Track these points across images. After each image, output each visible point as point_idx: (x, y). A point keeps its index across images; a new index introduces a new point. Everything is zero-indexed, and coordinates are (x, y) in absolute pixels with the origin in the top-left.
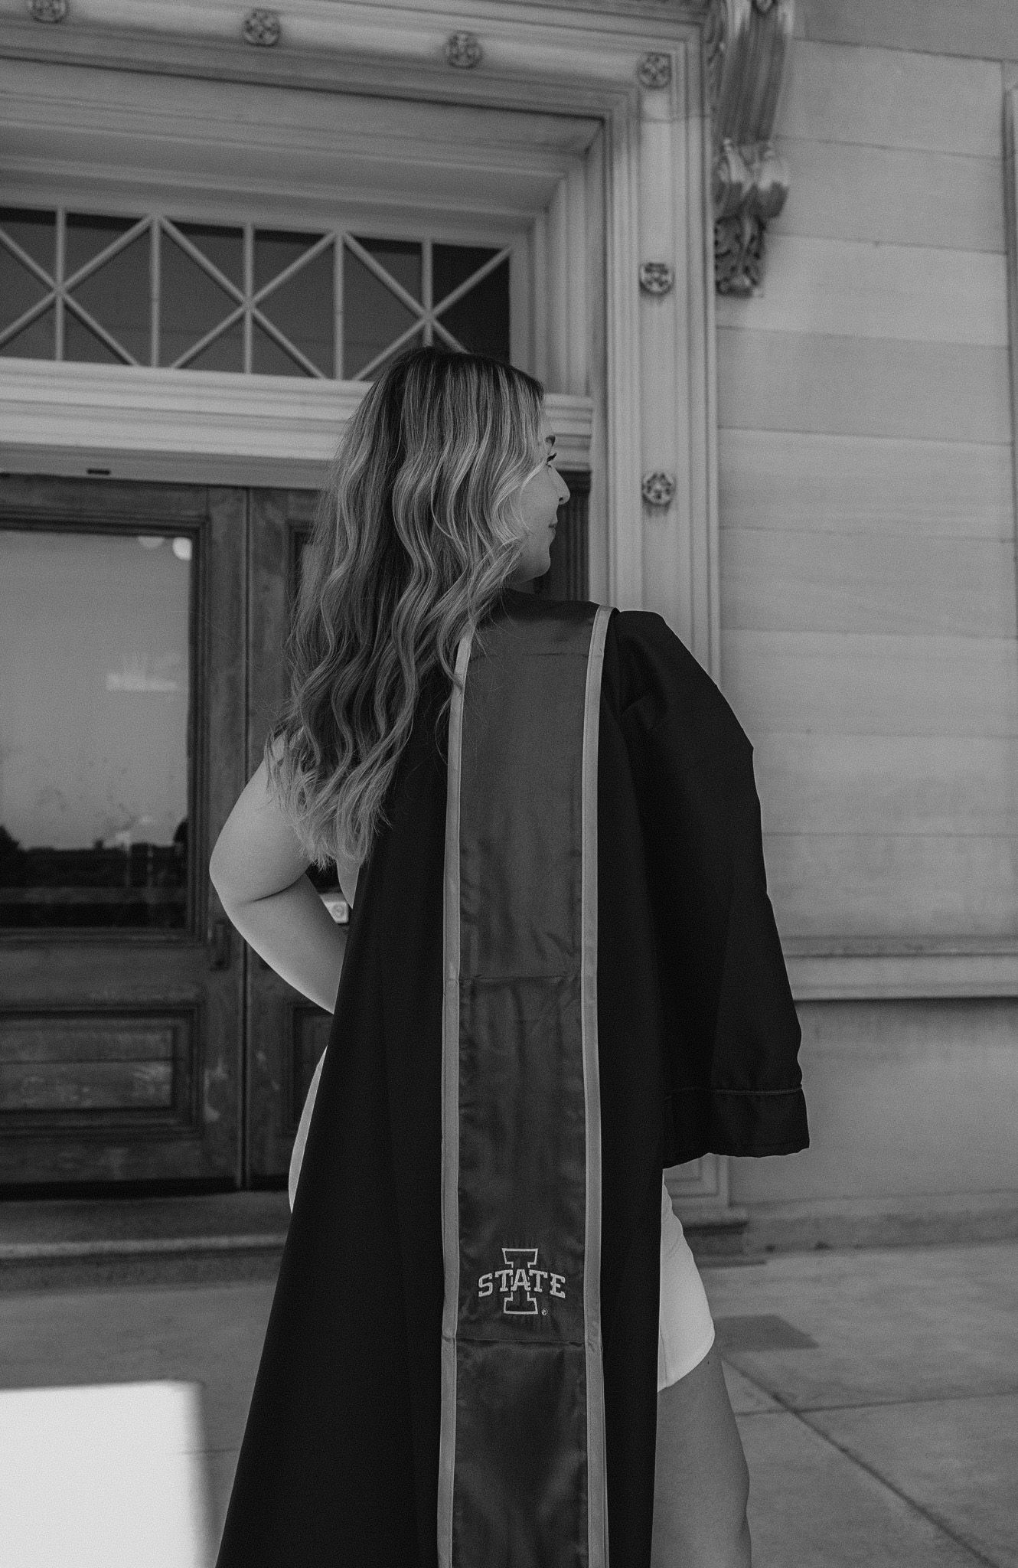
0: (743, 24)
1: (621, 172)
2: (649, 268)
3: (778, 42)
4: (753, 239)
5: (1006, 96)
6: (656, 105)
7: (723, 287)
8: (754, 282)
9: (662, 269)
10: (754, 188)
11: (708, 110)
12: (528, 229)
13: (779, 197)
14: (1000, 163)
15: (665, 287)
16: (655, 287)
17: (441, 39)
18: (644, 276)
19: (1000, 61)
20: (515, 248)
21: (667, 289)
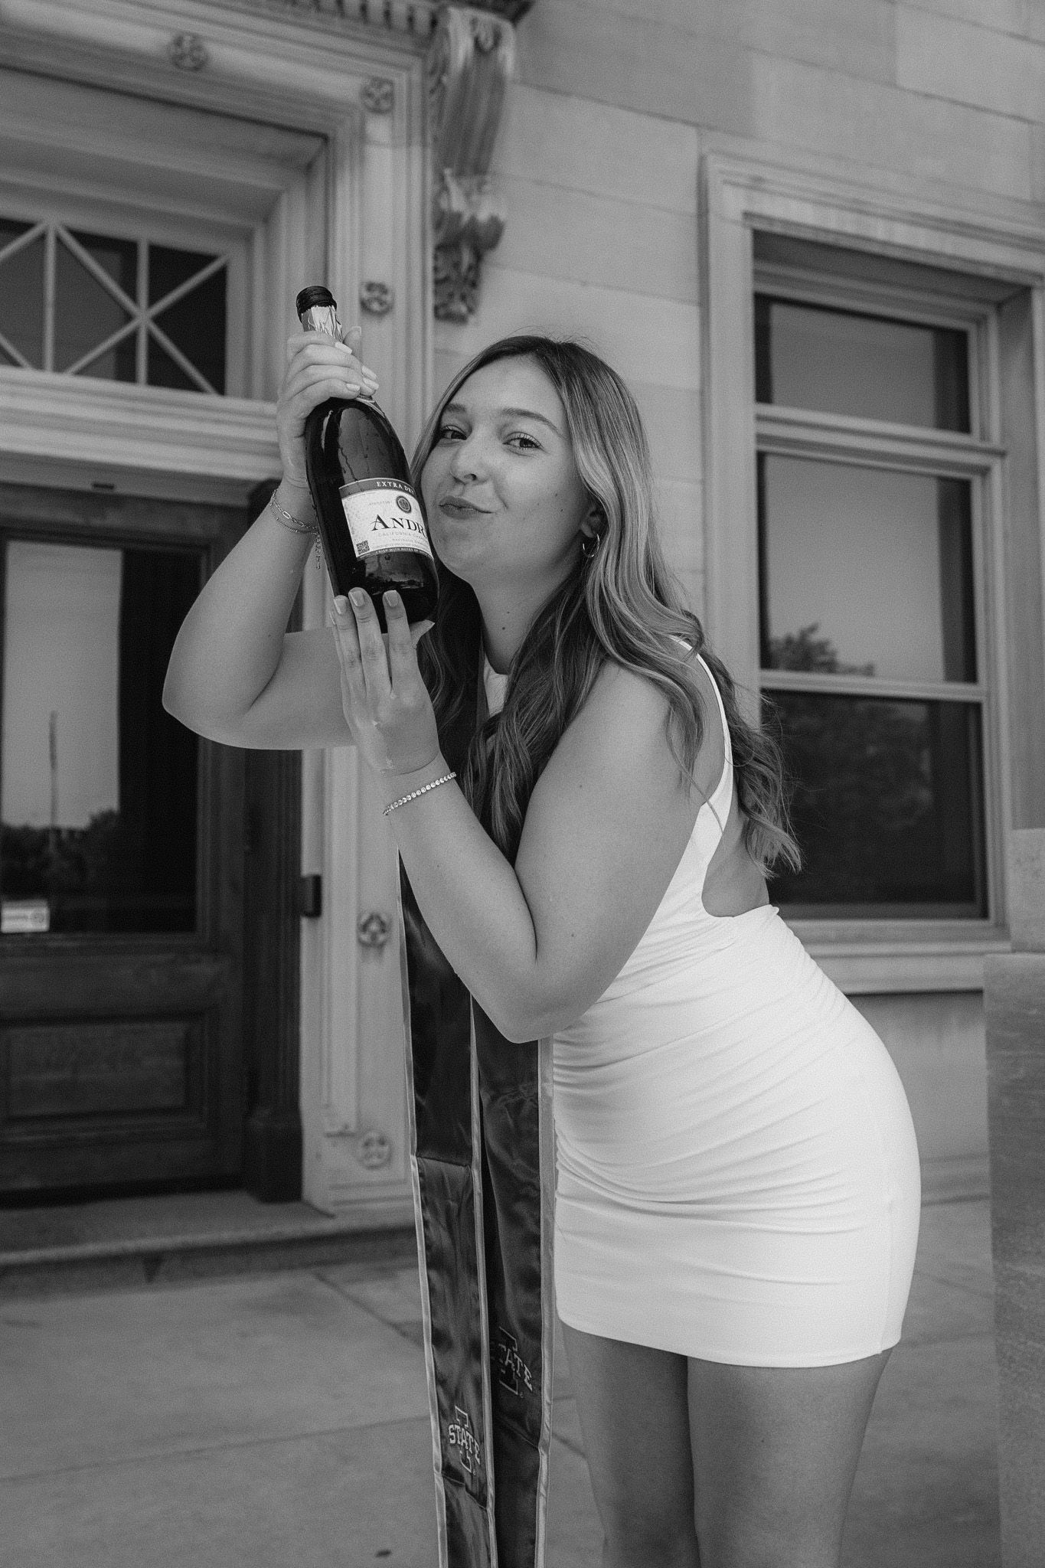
0: (466, 59)
1: (344, 190)
2: (370, 287)
3: (498, 82)
4: (470, 268)
5: (702, 160)
6: (379, 129)
7: (442, 312)
8: (471, 310)
9: (383, 289)
10: (473, 220)
11: (429, 140)
12: (247, 237)
13: (495, 231)
14: (695, 220)
15: (383, 308)
16: (375, 306)
17: (166, 38)
18: (366, 295)
19: (696, 125)
20: (232, 256)
21: (386, 310)
